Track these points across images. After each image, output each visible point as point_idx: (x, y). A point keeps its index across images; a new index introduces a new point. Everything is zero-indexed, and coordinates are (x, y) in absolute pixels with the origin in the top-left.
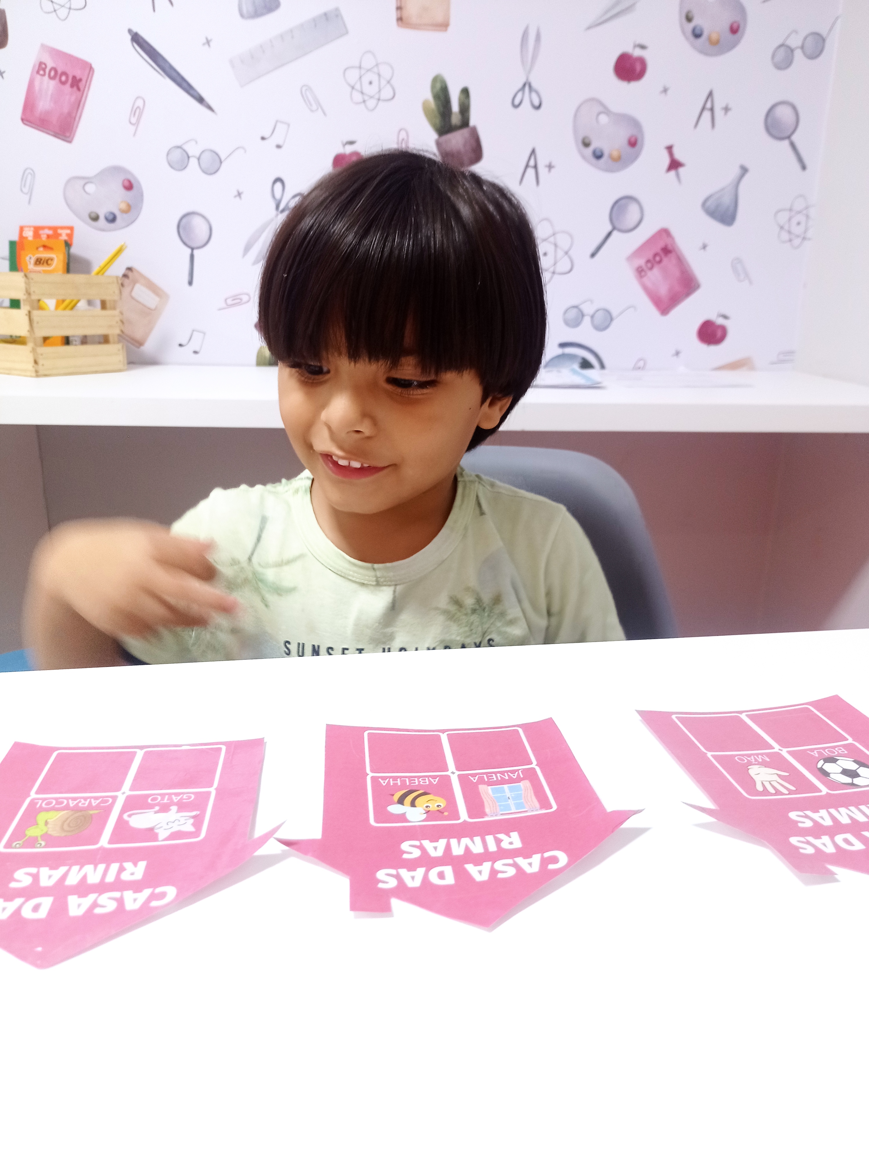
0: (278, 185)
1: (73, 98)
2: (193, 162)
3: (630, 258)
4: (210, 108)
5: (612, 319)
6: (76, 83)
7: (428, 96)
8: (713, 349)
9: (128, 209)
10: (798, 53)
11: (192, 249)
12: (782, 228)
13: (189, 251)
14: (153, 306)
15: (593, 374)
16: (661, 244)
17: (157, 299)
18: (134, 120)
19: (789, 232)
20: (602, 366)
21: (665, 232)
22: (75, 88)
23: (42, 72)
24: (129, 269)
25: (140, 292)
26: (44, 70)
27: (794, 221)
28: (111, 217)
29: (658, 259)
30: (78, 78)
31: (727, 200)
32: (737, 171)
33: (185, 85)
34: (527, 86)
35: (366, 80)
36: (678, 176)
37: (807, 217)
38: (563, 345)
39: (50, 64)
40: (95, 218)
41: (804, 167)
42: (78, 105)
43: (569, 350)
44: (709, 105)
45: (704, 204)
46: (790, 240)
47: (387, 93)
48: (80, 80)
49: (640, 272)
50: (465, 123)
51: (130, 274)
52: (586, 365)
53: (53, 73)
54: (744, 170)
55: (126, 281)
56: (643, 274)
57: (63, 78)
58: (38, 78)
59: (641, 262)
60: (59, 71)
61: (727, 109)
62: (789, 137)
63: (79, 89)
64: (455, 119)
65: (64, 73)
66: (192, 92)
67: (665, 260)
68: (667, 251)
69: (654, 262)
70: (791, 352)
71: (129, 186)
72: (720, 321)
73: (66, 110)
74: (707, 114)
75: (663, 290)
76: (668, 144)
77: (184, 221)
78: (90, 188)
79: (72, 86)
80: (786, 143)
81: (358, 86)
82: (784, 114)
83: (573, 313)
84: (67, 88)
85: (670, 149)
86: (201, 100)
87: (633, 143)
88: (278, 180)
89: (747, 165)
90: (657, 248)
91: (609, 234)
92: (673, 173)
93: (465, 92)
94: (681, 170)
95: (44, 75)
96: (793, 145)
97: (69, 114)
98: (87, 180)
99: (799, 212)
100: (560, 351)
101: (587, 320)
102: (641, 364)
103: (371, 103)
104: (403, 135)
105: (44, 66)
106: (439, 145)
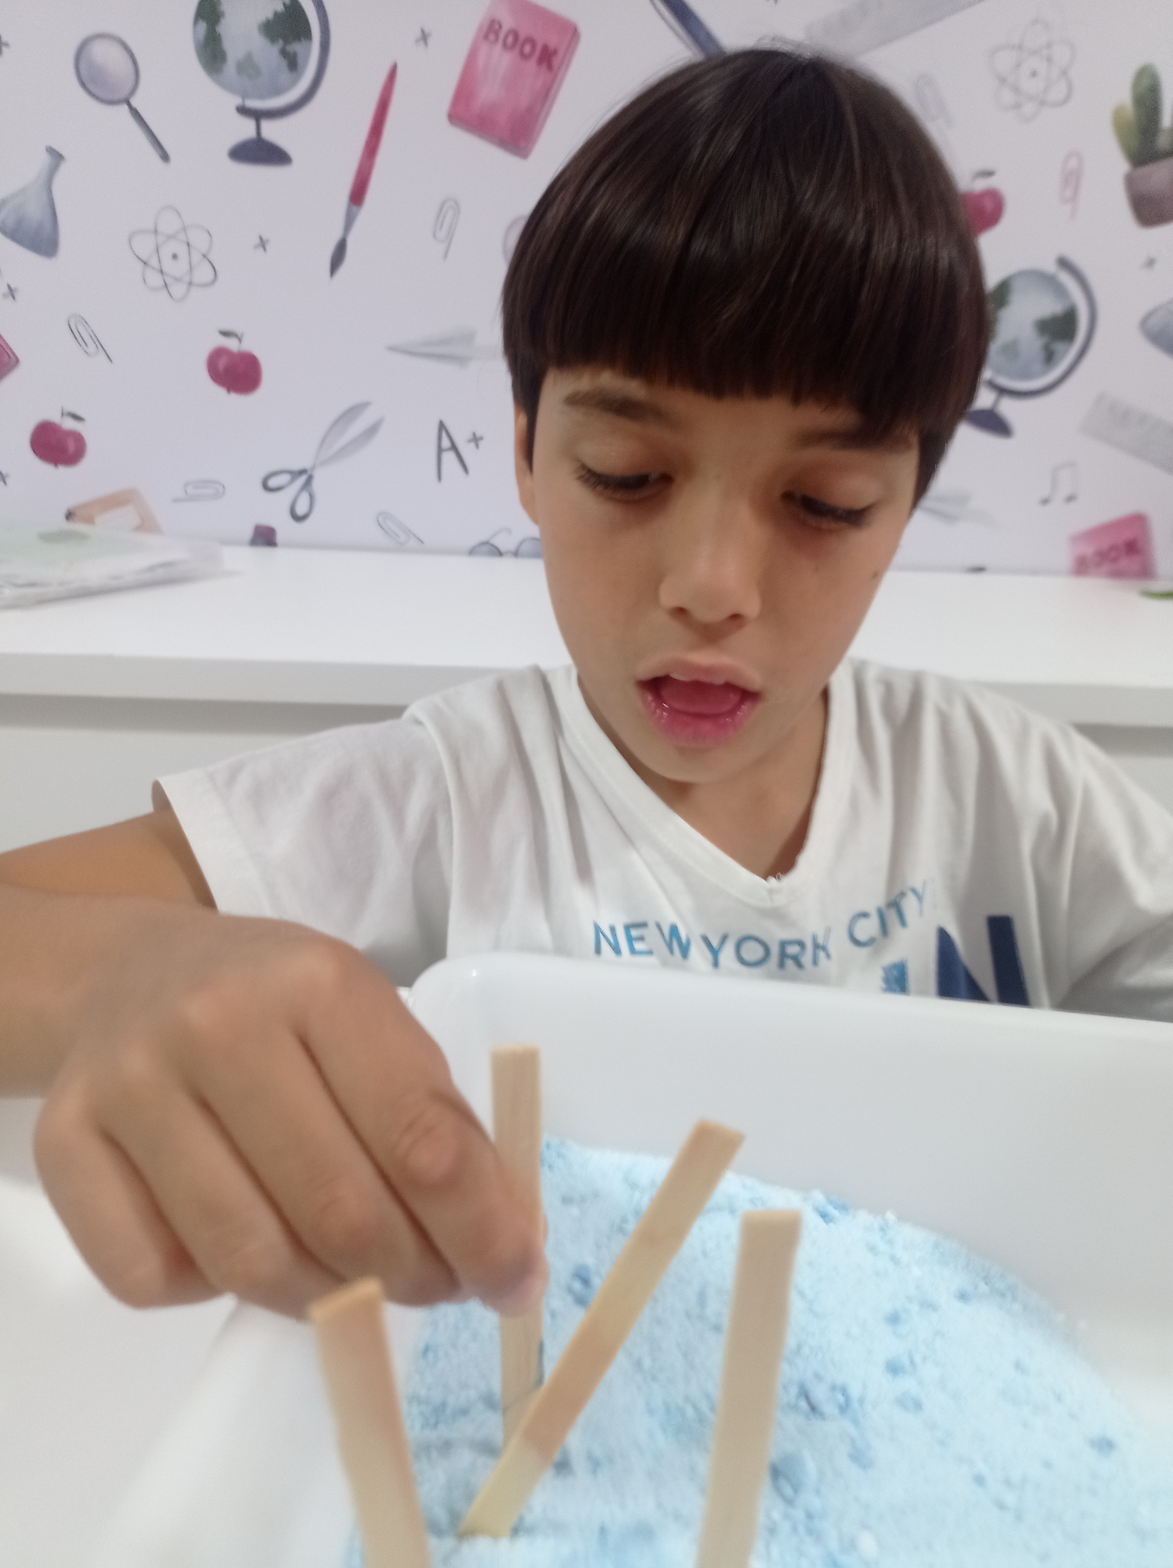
1: (539, 83)
6: (547, 57)
7: (1125, 98)
22: (544, 67)
23: (492, 37)
26: (497, 34)
30: (551, 49)
35: (1025, 70)
39: (508, 23)
42: (546, 96)
47: (1058, 92)
48: (555, 52)
53: (510, 40)
57: (527, 49)
58: (484, 49)
60: (522, 37)
63: (550, 67)
64: (1165, 141)
65: (531, 41)
73: (524, 103)
79: (540, 61)
81: (1011, 79)
84: (531, 65)
95: (496, 42)
97: (531, 109)
103: (1029, 108)
104: (1073, 163)
105: (497, 27)
106: (1130, 182)
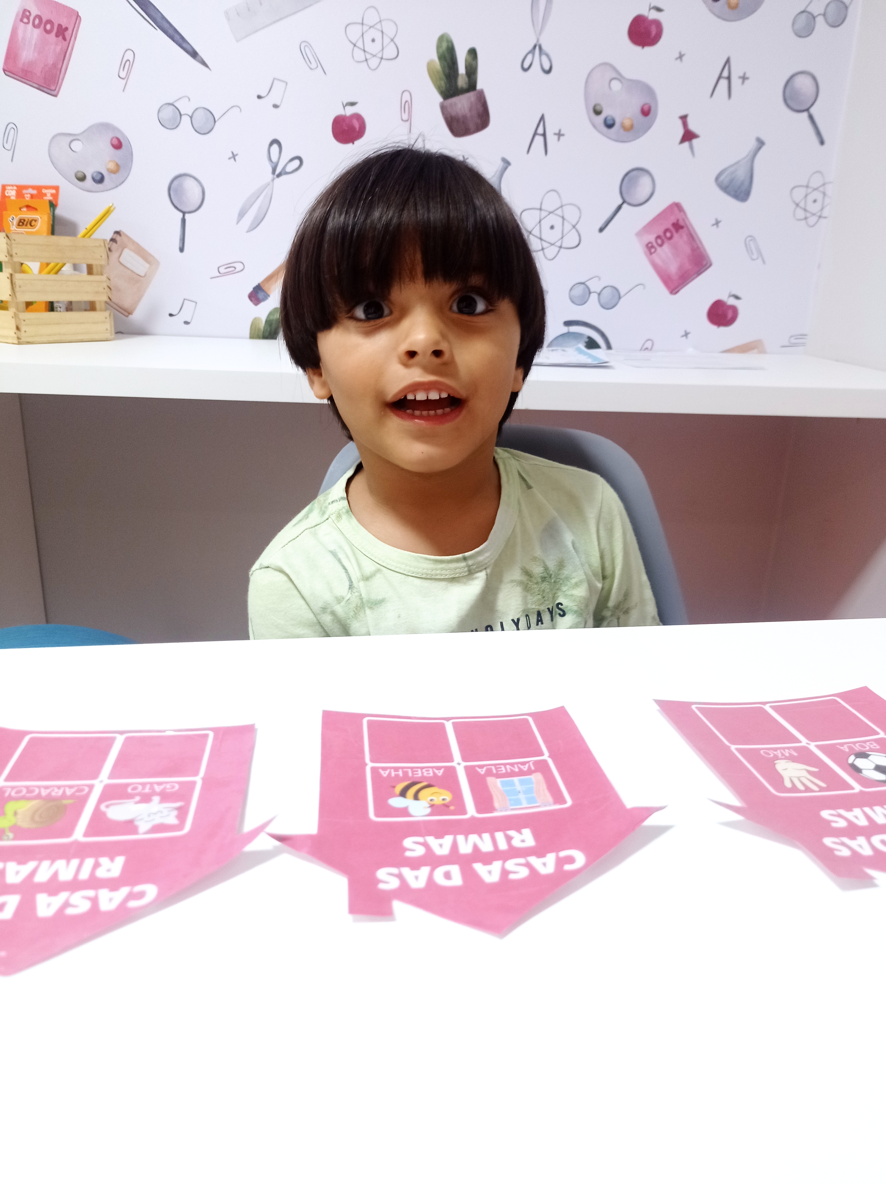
0: (275, 147)
1: (58, 49)
2: (186, 120)
3: (639, 234)
4: (204, 63)
5: (620, 298)
6: (62, 32)
7: (434, 56)
8: (723, 330)
9: (117, 169)
10: (820, 20)
11: (184, 213)
12: (797, 205)
13: (181, 215)
14: (142, 274)
15: (600, 354)
16: (673, 220)
17: (147, 265)
18: (123, 74)
19: (805, 210)
20: (609, 347)
21: (677, 207)
22: (61, 38)
23: (25, 20)
24: (117, 233)
25: (129, 258)
26: (28, 18)
27: (811, 198)
28: (98, 178)
29: (668, 235)
30: (64, 27)
31: (741, 174)
32: (752, 144)
33: (177, 37)
34: (537, 48)
35: (368, 38)
36: (691, 148)
37: (824, 194)
38: (568, 323)
39: (34, 12)
40: (82, 178)
41: (822, 142)
42: (64, 56)
43: (574, 329)
44: (725, 74)
45: (717, 179)
46: (806, 218)
47: (390, 53)
48: (66, 29)
49: (650, 248)
50: (472, 86)
51: (118, 238)
52: (592, 344)
53: (37, 21)
54: (761, 143)
55: (114, 246)
56: (653, 250)
57: (48, 27)
58: (21, 26)
59: (651, 238)
60: (44, 20)
61: (744, 78)
62: (807, 110)
63: (64, 39)
64: (462, 81)
65: (49, 22)
66: (184, 45)
67: (676, 236)
68: (678, 226)
69: (663, 238)
70: (804, 336)
71: (118, 145)
72: (731, 302)
73: (51, 61)
74: (723, 83)
75: (673, 268)
76: (683, 113)
77: (176, 183)
78: (76, 146)
79: (57, 36)
80: (805, 115)
81: (360, 44)
82: (804, 84)
83: (580, 289)
84: (52, 37)
85: (684, 119)
86: (194, 54)
87: (646, 112)
88: (275, 142)
89: (763, 138)
90: (668, 225)
91: (619, 208)
92: (686, 144)
93: (473, 53)
94: (695, 141)
95: (28, 23)
96: (811, 117)
97: (54, 65)
98: (74, 138)
99: (815, 189)
100: (565, 330)
101: (594, 297)
102: (649, 345)
103: (374, 62)
104: (406, 97)
105: (28, 14)
106: (443, 108)
